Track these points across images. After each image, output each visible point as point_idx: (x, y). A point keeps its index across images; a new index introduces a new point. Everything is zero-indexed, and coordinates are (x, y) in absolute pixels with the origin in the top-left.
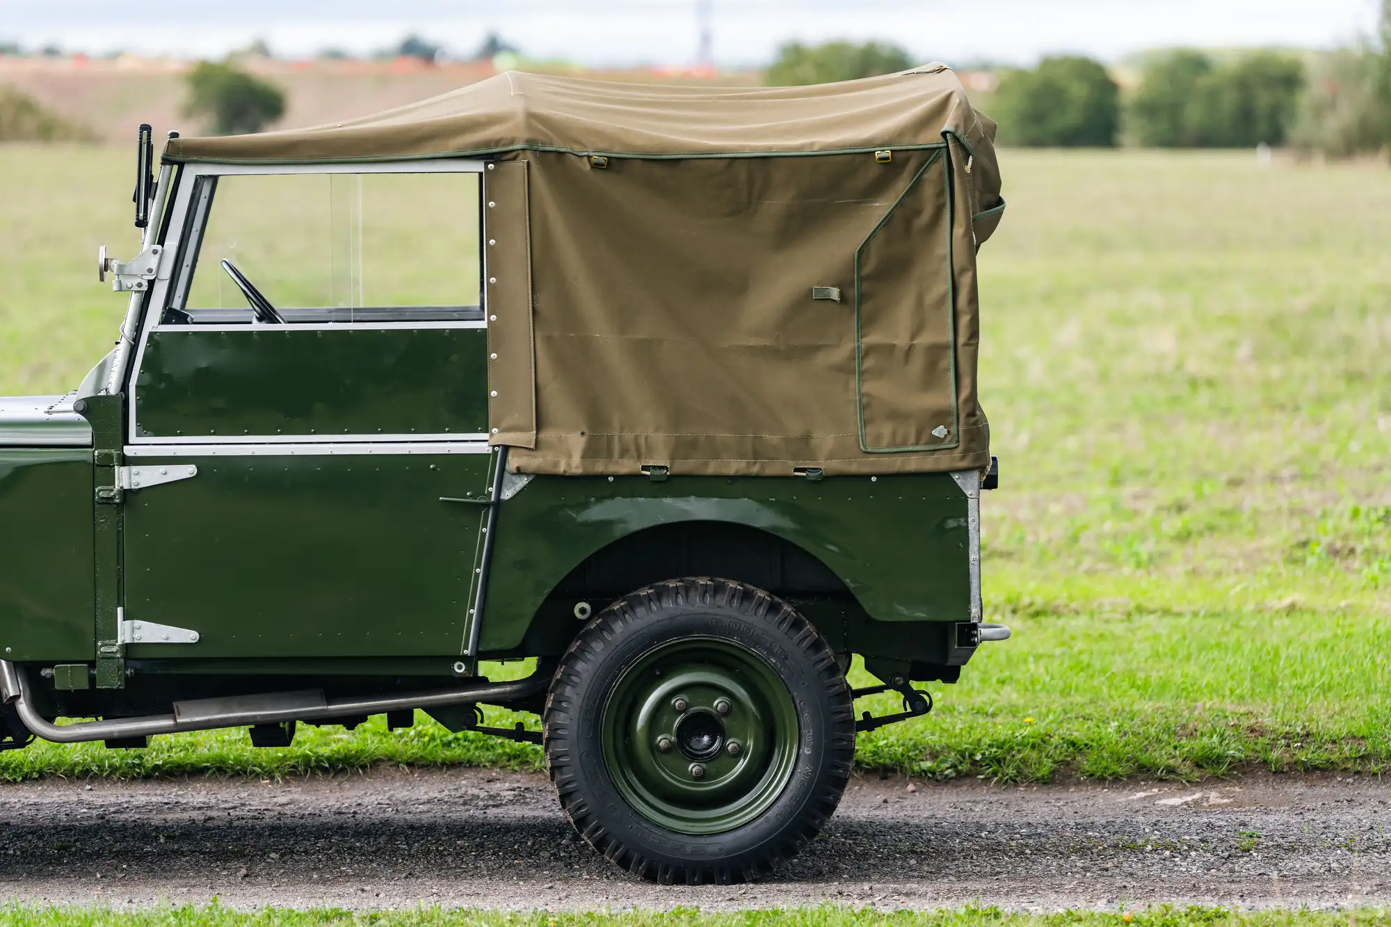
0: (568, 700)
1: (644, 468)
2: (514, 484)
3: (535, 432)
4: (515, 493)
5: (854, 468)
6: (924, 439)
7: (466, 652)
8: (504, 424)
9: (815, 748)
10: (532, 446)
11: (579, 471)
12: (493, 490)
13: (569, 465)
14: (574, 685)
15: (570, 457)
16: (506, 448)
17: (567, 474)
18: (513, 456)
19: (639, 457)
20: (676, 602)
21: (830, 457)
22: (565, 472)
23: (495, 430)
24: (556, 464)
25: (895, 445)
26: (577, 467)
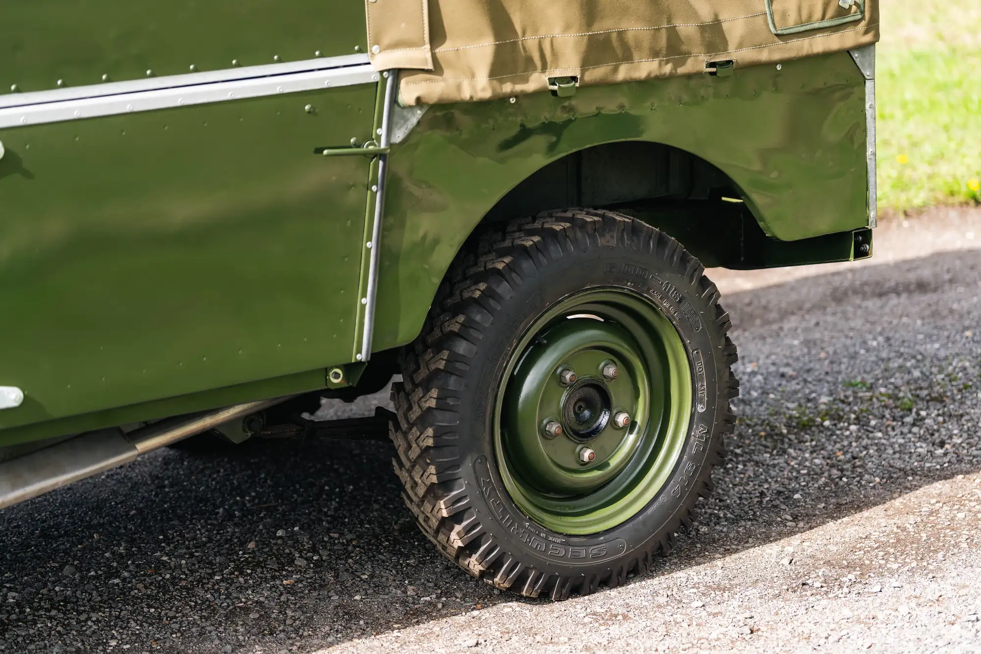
0: (455, 395)
1: (553, 81)
2: (406, 120)
3: (428, 46)
4: (407, 132)
5: (764, 56)
6: (830, 13)
7: (359, 357)
8: (386, 40)
9: (709, 404)
10: (430, 66)
11: (487, 94)
12: (382, 131)
13: (473, 88)
14: (461, 375)
15: (473, 76)
16: (398, 73)
17: (475, 99)
18: (407, 83)
19: (544, 68)
20: (565, 249)
21: (740, 46)
22: (471, 97)
23: (375, 48)
24: (459, 87)
25: (802, 23)
26: (483, 90)
